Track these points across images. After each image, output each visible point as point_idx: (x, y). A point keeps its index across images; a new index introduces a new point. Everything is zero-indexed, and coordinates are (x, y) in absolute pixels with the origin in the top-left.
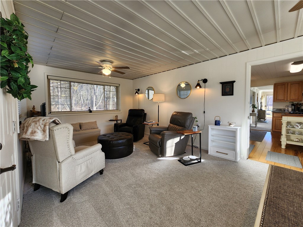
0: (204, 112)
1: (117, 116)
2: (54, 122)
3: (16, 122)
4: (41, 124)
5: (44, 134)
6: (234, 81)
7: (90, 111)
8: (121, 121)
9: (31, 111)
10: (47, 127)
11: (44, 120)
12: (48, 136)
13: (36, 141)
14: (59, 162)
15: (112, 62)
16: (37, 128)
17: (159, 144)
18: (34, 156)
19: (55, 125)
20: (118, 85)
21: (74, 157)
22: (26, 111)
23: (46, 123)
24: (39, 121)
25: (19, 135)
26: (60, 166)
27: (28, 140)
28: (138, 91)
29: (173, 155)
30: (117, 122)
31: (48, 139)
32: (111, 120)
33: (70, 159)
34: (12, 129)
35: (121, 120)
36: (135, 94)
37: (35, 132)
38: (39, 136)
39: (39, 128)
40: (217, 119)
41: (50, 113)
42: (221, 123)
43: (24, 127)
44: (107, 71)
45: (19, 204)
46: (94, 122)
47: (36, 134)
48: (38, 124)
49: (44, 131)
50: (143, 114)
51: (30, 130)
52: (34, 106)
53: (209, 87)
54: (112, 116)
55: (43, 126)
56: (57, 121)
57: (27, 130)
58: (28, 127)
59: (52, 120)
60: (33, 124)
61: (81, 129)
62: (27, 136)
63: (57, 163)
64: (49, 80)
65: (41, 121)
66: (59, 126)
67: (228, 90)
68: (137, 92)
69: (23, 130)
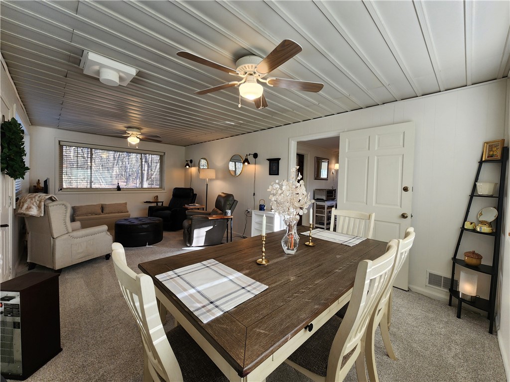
0: (254, 194)
1: (157, 196)
2: (51, 199)
3: (12, 197)
4: (36, 200)
5: (38, 210)
6: (280, 159)
7: (119, 189)
8: (162, 204)
9: (35, 186)
10: (43, 203)
11: (39, 197)
12: (43, 212)
13: (32, 217)
14: (53, 238)
15: (139, 129)
16: (33, 204)
17: (188, 231)
18: (30, 234)
19: (51, 201)
20: (163, 154)
21: (71, 234)
22: (28, 187)
23: (41, 200)
24: (34, 197)
25: (15, 210)
26: (54, 242)
27: (24, 216)
28: (190, 163)
29: (203, 245)
30: (157, 204)
31: (43, 215)
32: (147, 202)
33: (66, 236)
34: (8, 203)
35: (162, 202)
36: (186, 166)
37: (30, 208)
38: (34, 212)
39: (35, 204)
40: (262, 203)
41: (61, 189)
42: (265, 208)
43: (20, 203)
44: (133, 140)
45: (11, 271)
46: (124, 203)
47: (32, 210)
48: (34, 200)
49: (39, 207)
50: (191, 194)
51: (25, 206)
52: (39, 180)
53: (259, 163)
54: (150, 197)
55: (38, 202)
56: (53, 198)
57: (23, 205)
58: (23, 203)
59: (47, 197)
60: (29, 200)
61: (102, 212)
62: (23, 210)
63: (52, 239)
64: (61, 147)
65: (37, 198)
66: (55, 203)
67: (274, 168)
68: (187, 165)
69: (19, 206)
